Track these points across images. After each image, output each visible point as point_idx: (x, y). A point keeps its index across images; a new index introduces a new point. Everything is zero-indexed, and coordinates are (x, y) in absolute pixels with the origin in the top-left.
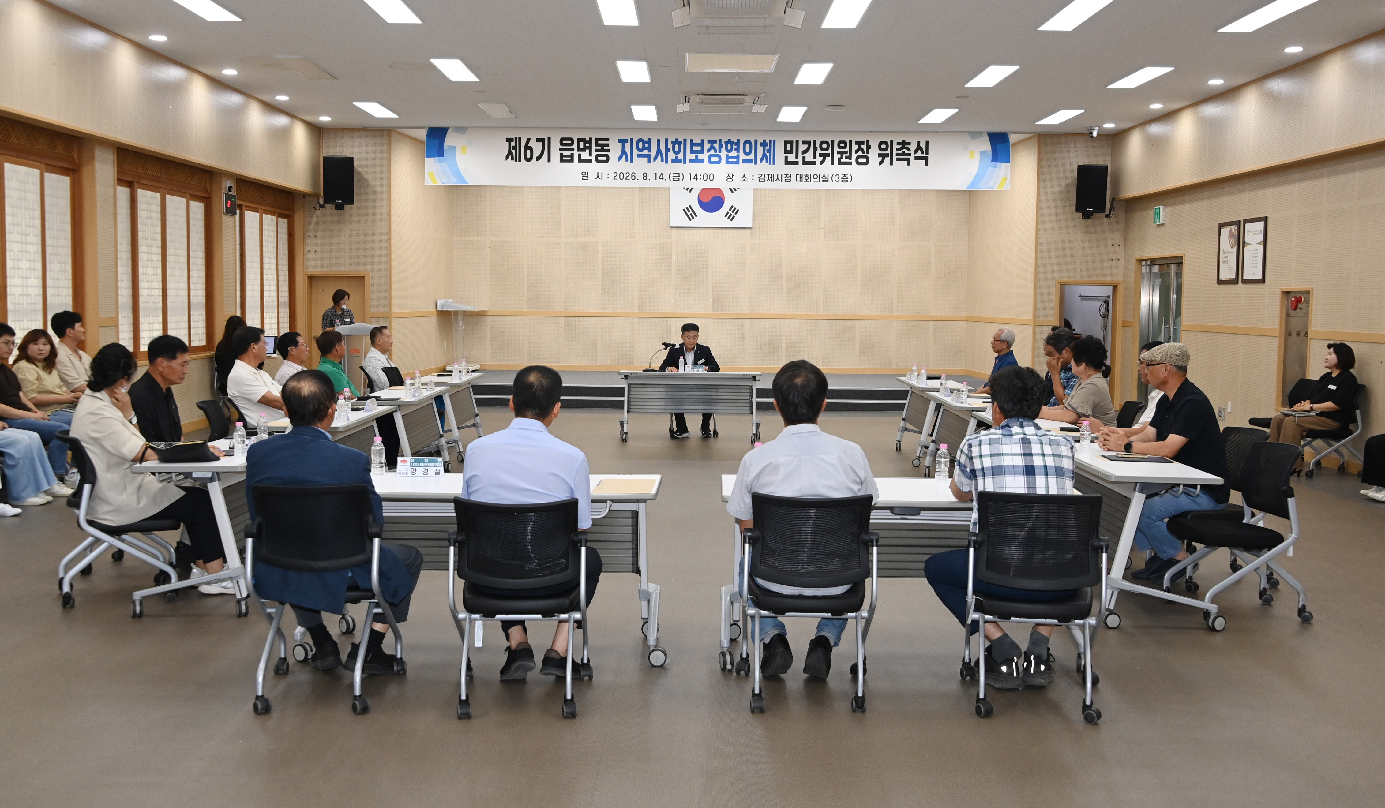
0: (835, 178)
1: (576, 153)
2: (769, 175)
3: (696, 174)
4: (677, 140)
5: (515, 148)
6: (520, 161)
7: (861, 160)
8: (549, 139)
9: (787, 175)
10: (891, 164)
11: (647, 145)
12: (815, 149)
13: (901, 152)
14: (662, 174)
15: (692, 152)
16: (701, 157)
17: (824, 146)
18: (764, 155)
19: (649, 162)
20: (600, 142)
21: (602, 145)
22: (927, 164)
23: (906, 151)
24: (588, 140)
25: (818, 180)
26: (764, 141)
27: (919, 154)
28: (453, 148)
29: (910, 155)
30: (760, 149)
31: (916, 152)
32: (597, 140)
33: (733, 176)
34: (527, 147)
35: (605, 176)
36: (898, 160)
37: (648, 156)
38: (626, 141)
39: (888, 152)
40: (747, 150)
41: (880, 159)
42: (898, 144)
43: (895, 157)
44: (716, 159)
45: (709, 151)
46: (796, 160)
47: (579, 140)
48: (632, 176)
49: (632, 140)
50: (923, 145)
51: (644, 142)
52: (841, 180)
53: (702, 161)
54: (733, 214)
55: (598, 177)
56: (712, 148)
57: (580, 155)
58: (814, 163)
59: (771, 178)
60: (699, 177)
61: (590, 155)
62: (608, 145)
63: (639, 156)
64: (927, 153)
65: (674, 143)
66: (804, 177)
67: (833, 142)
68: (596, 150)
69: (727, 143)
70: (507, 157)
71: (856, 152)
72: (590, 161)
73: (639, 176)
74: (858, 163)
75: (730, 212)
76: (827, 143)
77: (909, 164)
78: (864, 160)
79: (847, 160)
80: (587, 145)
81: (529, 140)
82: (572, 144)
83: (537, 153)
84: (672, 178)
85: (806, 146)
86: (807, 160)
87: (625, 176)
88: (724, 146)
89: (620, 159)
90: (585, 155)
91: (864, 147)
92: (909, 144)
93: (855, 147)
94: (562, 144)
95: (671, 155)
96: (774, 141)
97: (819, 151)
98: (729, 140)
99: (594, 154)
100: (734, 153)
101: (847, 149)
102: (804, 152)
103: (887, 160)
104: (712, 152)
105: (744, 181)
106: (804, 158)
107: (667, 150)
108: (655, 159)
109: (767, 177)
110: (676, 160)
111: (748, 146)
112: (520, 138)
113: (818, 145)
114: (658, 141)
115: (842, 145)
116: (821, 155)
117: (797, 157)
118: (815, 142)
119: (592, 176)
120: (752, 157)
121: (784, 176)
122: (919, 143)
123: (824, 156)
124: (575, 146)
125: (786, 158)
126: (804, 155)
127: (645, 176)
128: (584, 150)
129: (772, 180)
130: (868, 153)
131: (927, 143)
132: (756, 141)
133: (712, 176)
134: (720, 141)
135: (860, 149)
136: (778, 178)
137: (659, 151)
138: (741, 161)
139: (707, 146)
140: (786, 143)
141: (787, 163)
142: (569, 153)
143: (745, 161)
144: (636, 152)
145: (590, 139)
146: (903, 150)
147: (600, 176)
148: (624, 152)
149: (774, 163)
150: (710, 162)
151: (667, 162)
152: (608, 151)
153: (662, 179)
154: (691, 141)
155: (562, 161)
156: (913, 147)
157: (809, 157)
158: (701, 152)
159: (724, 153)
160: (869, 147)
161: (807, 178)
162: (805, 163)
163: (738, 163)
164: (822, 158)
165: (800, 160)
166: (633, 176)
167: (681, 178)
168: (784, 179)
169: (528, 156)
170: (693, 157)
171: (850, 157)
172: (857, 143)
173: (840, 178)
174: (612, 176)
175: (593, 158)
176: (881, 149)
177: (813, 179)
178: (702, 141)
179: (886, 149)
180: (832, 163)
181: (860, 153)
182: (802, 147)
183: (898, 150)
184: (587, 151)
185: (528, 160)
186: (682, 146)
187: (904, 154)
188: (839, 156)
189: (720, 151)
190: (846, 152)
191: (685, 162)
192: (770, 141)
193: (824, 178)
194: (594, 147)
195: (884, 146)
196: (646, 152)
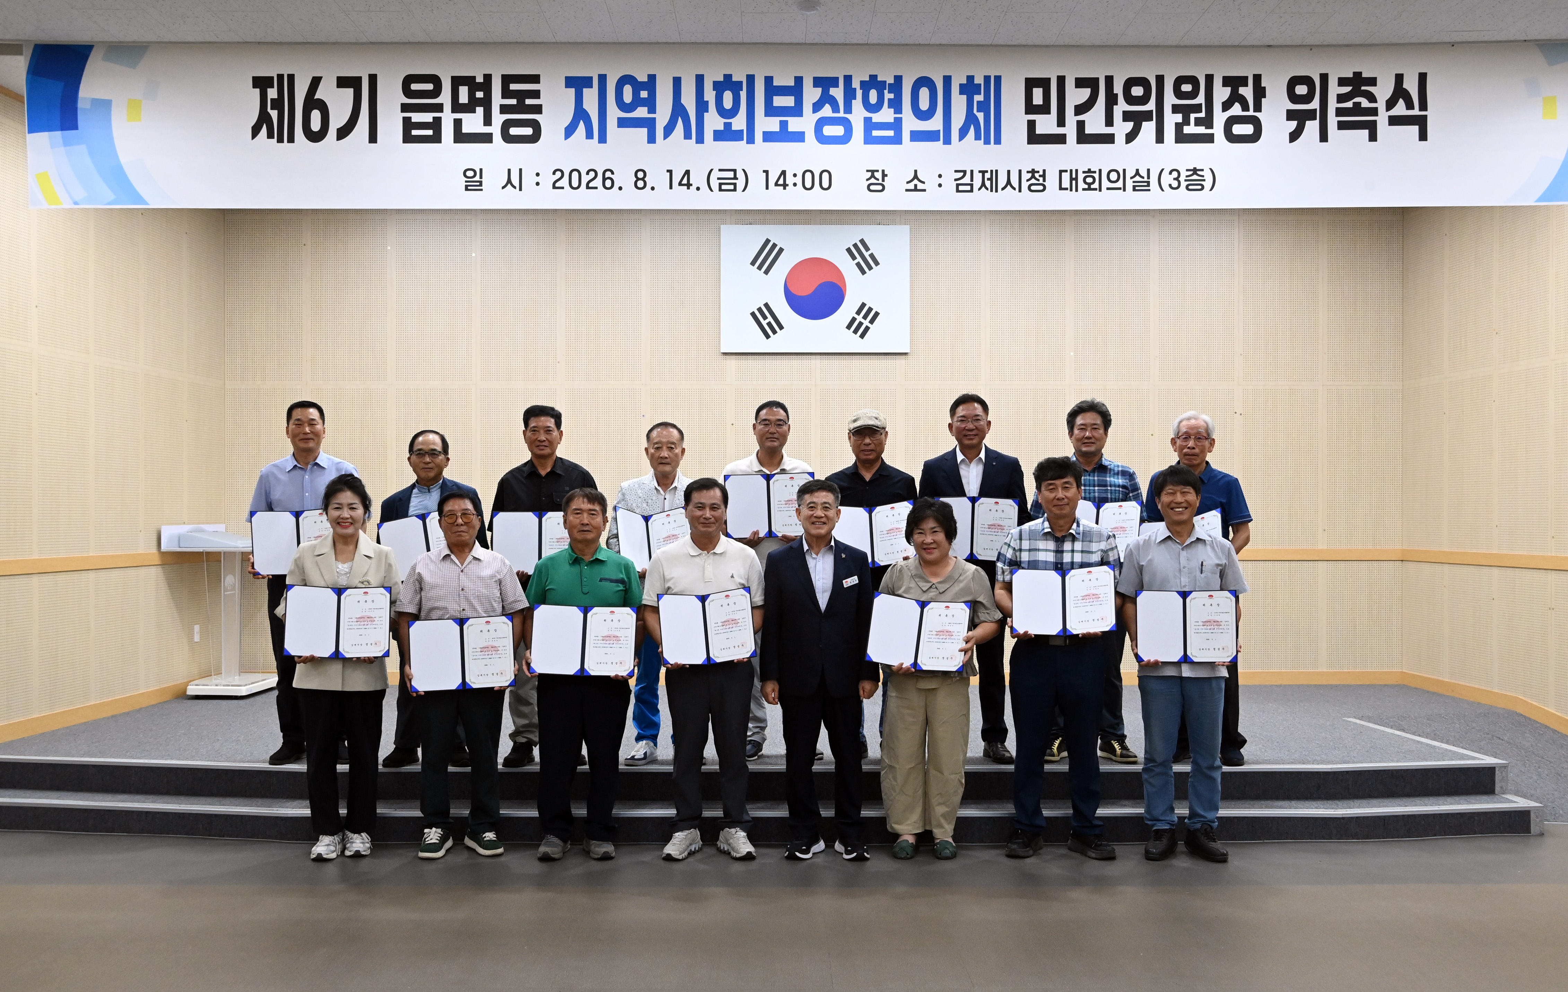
0: (1167, 179)
1: (448, 118)
2: (983, 172)
3: (784, 173)
4: (728, 77)
5: (277, 104)
6: (291, 140)
7: (1239, 129)
8: (373, 79)
9: (1033, 172)
10: (1324, 137)
11: (644, 94)
12: (1111, 100)
13: (1349, 104)
14: (687, 173)
15: (771, 111)
16: (794, 124)
17: (1137, 91)
18: (971, 119)
19: (652, 139)
20: (513, 87)
21: (521, 95)
22: (1423, 136)
23: (1365, 103)
24: (480, 79)
25: (1120, 184)
26: (970, 78)
27: (1400, 109)
28: (104, 106)
29: (1374, 112)
30: (959, 103)
31: (1390, 104)
32: (507, 80)
33: (884, 175)
34: (312, 103)
35: (529, 180)
36: (1342, 126)
37: (649, 124)
38: (586, 82)
39: (1315, 104)
40: (924, 105)
41: (1293, 124)
42: (1342, 82)
43: (1333, 120)
44: (838, 131)
45: (817, 107)
46: (1060, 131)
47: (457, 82)
48: (604, 179)
49: (603, 79)
50: (1411, 86)
51: (637, 86)
52: (1184, 184)
53: (799, 137)
54: (866, 323)
55: (509, 181)
56: (826, 99)
57: (458, 123)
58: (1109, 139)
59: (990, 180)
60: (790, 180)
61: (488, 121)
62: (536, 94)
63: (622, 123)
64: (1423, 106)
65: (719, 88)
66: (1081, 176)
67: (1160, 79)
68: (504, 109)
69: (866, 86)
70: (255, 131)
71: (1226, 106)
72: (487, 138)
73: (624, 177)
74: (1232, 138)
75: (859, 318)
76: (1143, 82)
77: (1373, 137)
78: (1247, 129)
79: (1202, 130)
80: (480, 95)
81: (316, 82)
82: (437, 92)
83: (338, 118)
84: (715, 184)
85: (1085, 93)
86: (1088, 130)
87: (585, 179)
88: (859, 93)
89: (569, 131)
90: (473, 123)
91: (1247, 92)
92: (1373, 82)
93: (1221, 93)
94: (408, 92)
95: (713, 121)
96: (998, 79)
97: (1121, 106)
98: (873, 77)
99: (498, 119)
100: (886, 115)
101: (1201, 99)
102: (1081, 109)
103: (1312, 127)
104: (826, 111)
105: (916, 189)
106: (1081, 125)
107: (702, 106)
108: (669, 130)
109: (978, 178)
110: (725, 135)
111: (924, 93)
112: (291, 78)
113: (1118, 89)
114: (677, 82)
115: (1187, 88)
116: (1127, 116)
117: (1061, 122)
118: (1109, 80)
119: (493, 180)
120: (936, 123)
121: (1026, 176)
122: (1399, 78)
123: (1137, 119)
124: (445, 98)
125: (1031, 125)
126: (1080, 118)
127: (640, 179)
128: (469, 108)
129: (994, 188)
130: (1258, 108)
131: (1423, 78)
132: (947, 80)
133: (825, 176)
134: (848, 79)
135: (1235, 98)
136: (1009, 183)
137: (678, 110)
138: (906, 135)
139: (811, 94)
140: (1031, 84)
141: (1034, 138)
142: (428, 117)
143: (917, 136)
144: (614, 113)
145: (488, 78)
146: (1357, 100)
147: (515, 180)
148: (580, 114)
149: (998, 141)
150: (822, 139)
151: (700, 140)
152: (538, 109)
153: (689, 185)
154: (769, 80)
155: (408, 138)
156: (1383, 91)
157: (1095, 122)
158: (797, 111)
159: (858, 114)
160: (1260, 93)
161: (1089, 180)
162: (1083, 138)
163: (897, 140)
164: (1130, 125)
165: (1070, 130)
166: (608, 179)
167: (741, 183)
168: (1025, 185)
169: (316, 125)
170: (773, 124)
171: (1208, 122)
172: (1227, 81)
173: (1182, 179)
174: (548, 179)
175: (495, 129)
176: (1294, 98)
177: (1106, 184)
178: (799, 80)
179: (1308, 99)
180: (1160, 139)
181: (1236, 110)
182: (1076, 96)
183: (1341, 98)
184: (480, 110)
185: (315, 137)
186: (743, 94)
187: (1357, 110)
188: (1179, 118)
189: (848, 109)
190: (1197, 108)
191: (751, 140)
192: (987, 79)
193: (1137, 178)
194: (497, 100)
195: (1301, 90)
196: (641, 112)
